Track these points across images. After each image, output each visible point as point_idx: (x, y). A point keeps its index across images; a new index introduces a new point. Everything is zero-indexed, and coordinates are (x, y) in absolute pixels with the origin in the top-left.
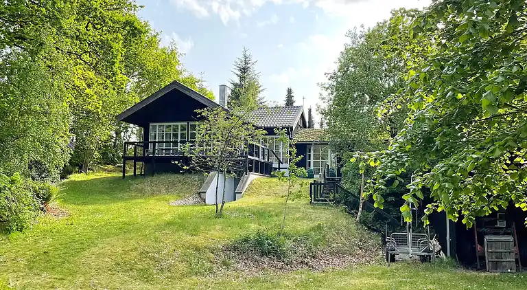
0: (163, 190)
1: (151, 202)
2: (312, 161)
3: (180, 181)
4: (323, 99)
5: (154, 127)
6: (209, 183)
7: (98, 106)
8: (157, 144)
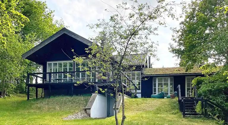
0: (57, 108)
1: (46, 118)
2: (157, 88)
3: (70, 101)
4: (174, 40)
5: (50, 64)
6: (92, 102)
7: (3, 41)
8: (52, 74)
